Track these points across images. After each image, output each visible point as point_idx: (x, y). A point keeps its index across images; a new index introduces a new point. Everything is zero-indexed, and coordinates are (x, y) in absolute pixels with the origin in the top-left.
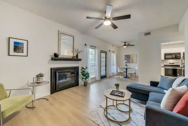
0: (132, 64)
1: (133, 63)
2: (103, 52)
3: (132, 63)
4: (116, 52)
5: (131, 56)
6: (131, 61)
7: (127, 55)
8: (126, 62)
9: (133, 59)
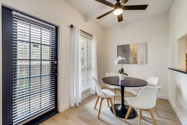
0: (135, 66)
1: (136, 62)
2: (24, 20)
3: (133, 63)
4: (95, 37)
5: (131, 47)
6: (131, 59)
7: (122, 46)
8: (119, 62)
9: (136, 55)
